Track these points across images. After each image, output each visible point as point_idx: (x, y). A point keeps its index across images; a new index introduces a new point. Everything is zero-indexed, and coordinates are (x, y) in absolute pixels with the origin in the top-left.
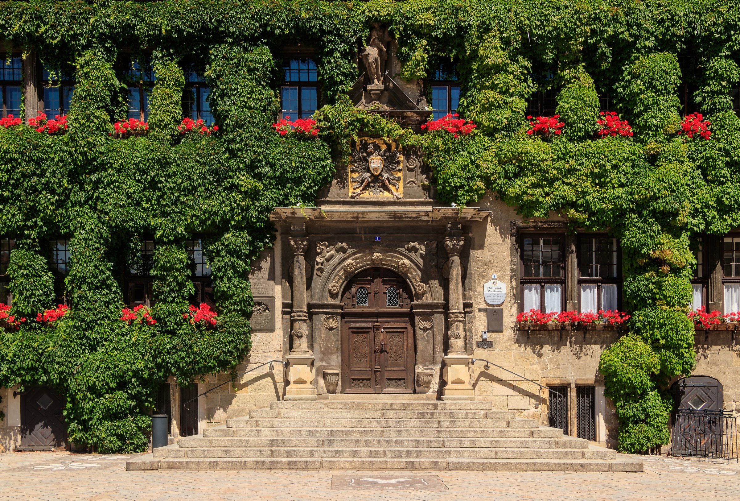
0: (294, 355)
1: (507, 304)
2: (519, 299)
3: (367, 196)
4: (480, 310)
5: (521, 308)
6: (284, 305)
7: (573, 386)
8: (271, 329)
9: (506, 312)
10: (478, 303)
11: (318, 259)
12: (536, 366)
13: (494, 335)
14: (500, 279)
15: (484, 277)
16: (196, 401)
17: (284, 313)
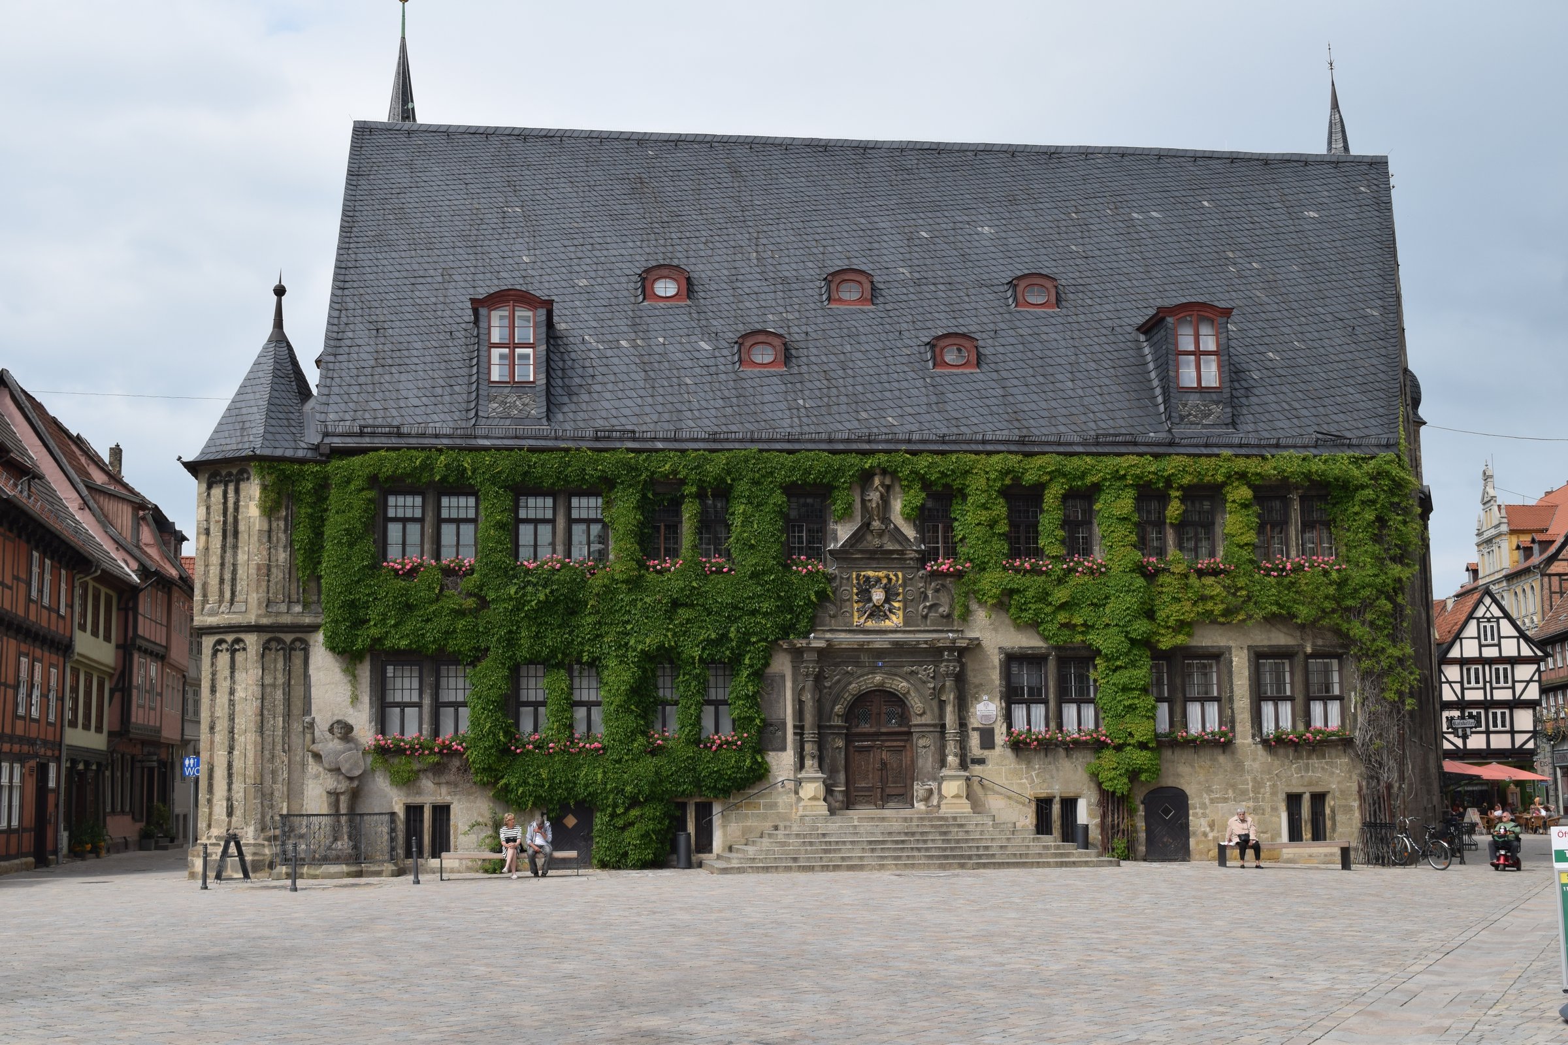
0: (803, 775)
1: (999, 723)
2: (1008, 718)
3: (870, 624)
4: (974, 729)
5: (1009, 726)
6: (795, 727)
7: (1057, 799)
8: (784, 749)
9: (997, 731)
10: (974, 722)
11: (827, 684)
12: (1024, 781)
13: (986, 753)
14: (990, 700)
15: (977, 699)
16: (711, 821)
17: (795, 734)
